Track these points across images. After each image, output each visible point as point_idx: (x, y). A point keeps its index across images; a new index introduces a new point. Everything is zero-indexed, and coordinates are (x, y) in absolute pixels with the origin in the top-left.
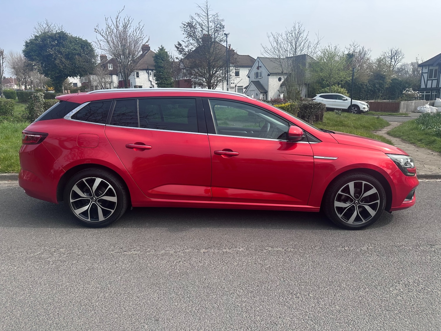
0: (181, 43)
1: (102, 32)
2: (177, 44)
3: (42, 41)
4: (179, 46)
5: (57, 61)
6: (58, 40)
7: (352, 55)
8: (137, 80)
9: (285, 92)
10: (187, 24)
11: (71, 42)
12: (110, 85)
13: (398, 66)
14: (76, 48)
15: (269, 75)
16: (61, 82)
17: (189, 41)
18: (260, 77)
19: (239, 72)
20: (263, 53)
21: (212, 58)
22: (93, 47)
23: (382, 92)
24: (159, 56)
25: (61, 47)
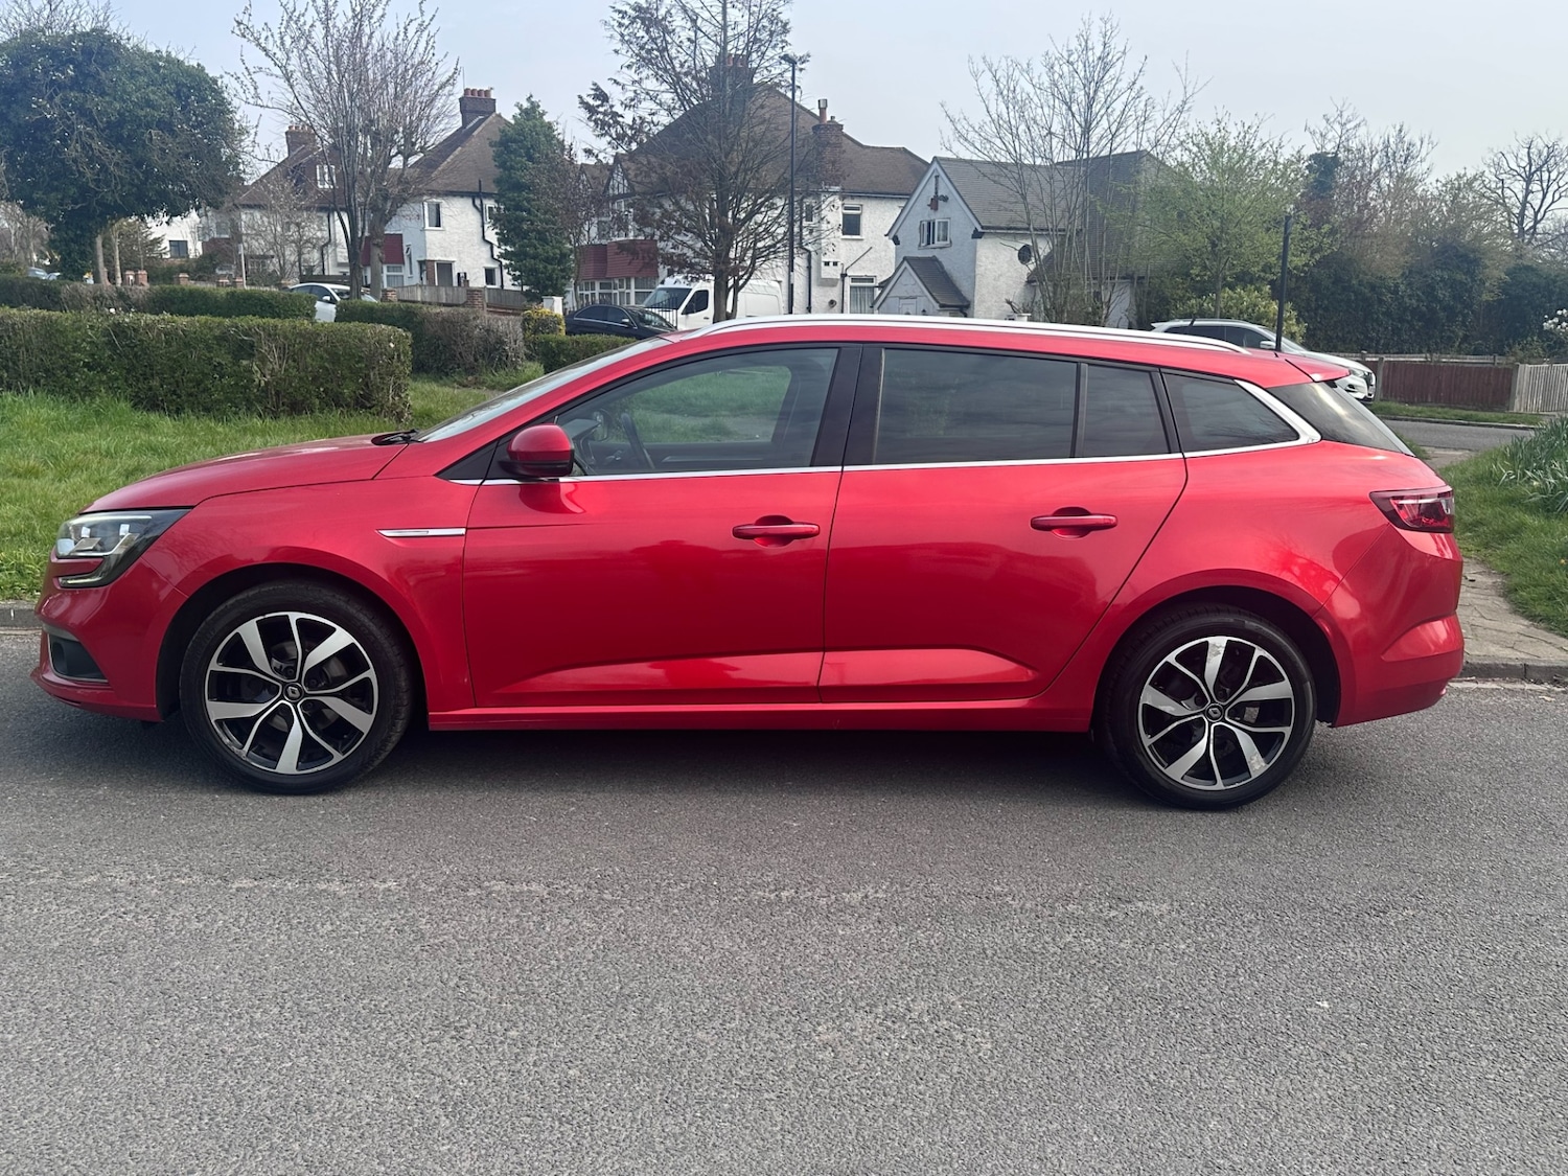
0: (608, 88)
1: (264, 35)
2: (587, 93)
3: (16, 66)
4: (599, 102)
5: (72, 151)
6: (80, 64)
7: (1335, 157)
8: (433, 236)
9: (1035, 309)
10: (633, 13)
11: (133, 75)
12: (322, 255)
13: (1558, 213)
14: (152, 97)
15: (977, 235)
16: (88, 234)
17: (639, 82)
18: (942, 243)
19: (859, 216)
20: (952, 140)
21: (736, 157)
22: (225, 95)
23: (1463, 322)
24: (515, 141)
25: (89, 92)
